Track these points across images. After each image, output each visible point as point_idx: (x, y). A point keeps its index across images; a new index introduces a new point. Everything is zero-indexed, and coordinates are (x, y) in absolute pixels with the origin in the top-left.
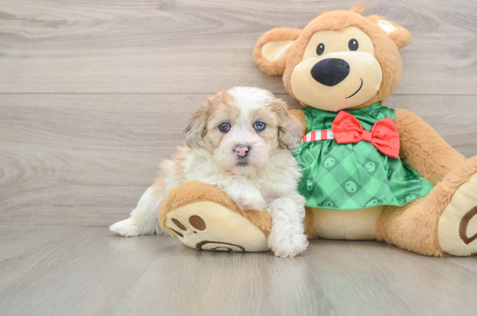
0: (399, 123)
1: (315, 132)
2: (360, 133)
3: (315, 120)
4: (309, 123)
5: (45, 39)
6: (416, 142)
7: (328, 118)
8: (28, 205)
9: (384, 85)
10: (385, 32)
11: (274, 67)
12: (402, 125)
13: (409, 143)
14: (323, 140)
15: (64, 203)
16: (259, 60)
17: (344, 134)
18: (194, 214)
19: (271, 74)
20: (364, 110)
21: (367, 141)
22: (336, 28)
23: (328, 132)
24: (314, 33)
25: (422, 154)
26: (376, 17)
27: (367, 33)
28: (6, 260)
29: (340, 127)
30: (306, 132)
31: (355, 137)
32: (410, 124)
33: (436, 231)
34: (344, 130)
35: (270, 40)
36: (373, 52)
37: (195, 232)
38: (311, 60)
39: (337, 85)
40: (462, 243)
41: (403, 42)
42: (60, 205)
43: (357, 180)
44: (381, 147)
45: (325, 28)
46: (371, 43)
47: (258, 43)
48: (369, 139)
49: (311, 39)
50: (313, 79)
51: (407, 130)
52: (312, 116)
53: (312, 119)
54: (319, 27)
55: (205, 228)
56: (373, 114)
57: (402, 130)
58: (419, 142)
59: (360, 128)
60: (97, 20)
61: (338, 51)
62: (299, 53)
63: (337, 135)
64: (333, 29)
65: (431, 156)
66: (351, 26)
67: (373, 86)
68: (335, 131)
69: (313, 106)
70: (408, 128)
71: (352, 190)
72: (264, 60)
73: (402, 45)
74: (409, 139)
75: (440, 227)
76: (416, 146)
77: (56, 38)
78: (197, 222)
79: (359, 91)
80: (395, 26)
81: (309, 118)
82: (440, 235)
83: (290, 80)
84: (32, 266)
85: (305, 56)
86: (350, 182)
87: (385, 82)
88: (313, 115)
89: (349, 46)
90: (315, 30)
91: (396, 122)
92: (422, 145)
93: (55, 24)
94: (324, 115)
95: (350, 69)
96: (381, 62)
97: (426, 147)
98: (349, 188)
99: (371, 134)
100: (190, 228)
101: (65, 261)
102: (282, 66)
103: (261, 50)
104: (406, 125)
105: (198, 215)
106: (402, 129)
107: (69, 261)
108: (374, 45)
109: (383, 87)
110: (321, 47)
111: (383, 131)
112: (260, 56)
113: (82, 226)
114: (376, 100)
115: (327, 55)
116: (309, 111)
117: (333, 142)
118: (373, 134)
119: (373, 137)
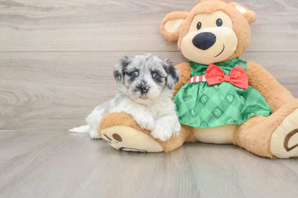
0: (249, 71)
1: (196, 77)
2: (223, 77)
3: (196, 70)
4: (192, 71)
5: (42, 19)
6: (260, 83)
7: (204, 68)
9: (239, 47)
10: (240, 13)
11: (173, 36)
12: (251, 73)
13: (256, 83)
14: (200, 82)
16: (164, 32)
18: (115, 133)
20: (226, 62)
21: (227, 82)
22: (208, 12)
23: (203, 77)
24: (195, 15)
25: (263, 90)
26: (235, 3)
27: (228, 14)
28: (16, 157)
29: (210, 74)
30: (191, 76)
31: (220, 80)
32: (256, 72)
33: (269, 142)
34: (213, 76)
35: (169, 19)
36: (232, 27)
38: (194, 33)
39: (208, 49)
40: (285, 150)
41: (252, 19)
42: (53, 118)
43: (221, 108)
44: (236, 84)
45: (202, 12)
46: (231, 21)
47: (162, 22)
48: (229, 80)
49: (194, 19)
50: (194, 46)
52: (194, 67)
53: (195, 69)
54: (198, 12)
55: (122, 141)
56: (232, 65)
57: (251, 76)
58: (262, 83)
59: (222, 74)
60: (72, 7)
62: (186, 28)
63: (208, 80)
64: (206, 13)
65: (269, 92)
66: (218, 10)
67: (231, 49)
70: (255, 74)
71: (218, 114)
72: (167, 32)
74: (255, 81)
75: (272, 140)
76: (260, 85)
77: (48, 18)
78: (117, 137)
79: (222, 52)
80: (246, 10)
81: (192, 68)
82: (272, 145)
83: (181, 45)
85: (190, 30)
86: (217, 110)
87: (239, 45)
88: (195, 66)
89: (217, 23)
90: (196, 13)
91: (247, 70)
92: (264, 85)
93: (48, 9)
94: (201, 67)
95: (216, 39)
96: (237, 33)
97: (266, 86)
98: (216, 114)
99: (229, 77)
101: (50, 158)
102: (177, 36)
103: (164, 26)
104: (253, 73)
106: (251, 74)
107: (52, 158)
108: (233, 22)
109: (238, 49)
110: (200, 24)
111: (237, 74)
112: (164, 29)
114: (235, 56)
115: (203, 30)
116: (192, 64)
117: (206, 84)
118: (231, 77)
119: (231, 79)
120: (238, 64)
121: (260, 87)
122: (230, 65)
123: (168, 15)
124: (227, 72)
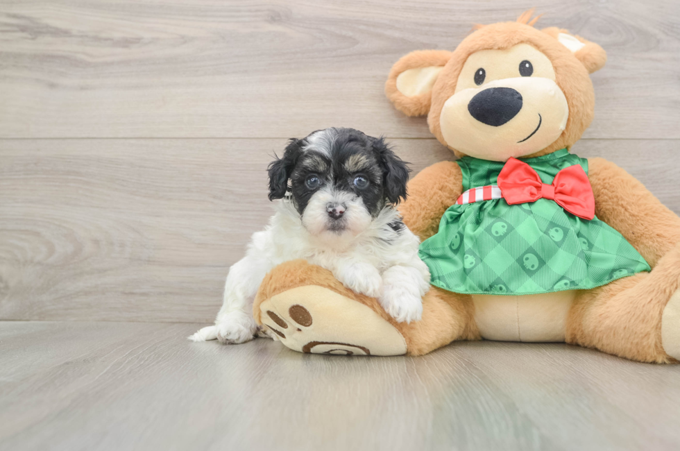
0: (595, 176)
1: (475, 190)
2: (538, 188)
3: (475, 174)
4: (466, 179)
6: (620, 203)
7: (493, 171)
8: (87, 293)
9: (571, 124)
10: (568, 51)
11: (416, 104)
12: (599, 180)
13: (611, 203)
14: (486, 200)
15: (137, 291)
16: (394, 96)
17: (515, 190)
18: (295, 304)
19: (410, 115)
20: (543, 158)
21: (549, 199)
22: (500, 45)
23: (492, 189)
24: (469, 54)
25: (628, 219)
26: (555, 29)
27: (544, 52)
28: (67, 363)
29: (509, 180)
30: (463, 190)
31: (532, 194)
32: (610, 178)
33: (658, 327)
34: (516, 185)
35: (408, 67)
36: (555, 78)
37: (299, 330)
38: (468, 91)
39: (505, 124)
41: (595, 64)
42: (132, 293)
43: (539, 253)
44: (568, 206)
45: (486, 47)
46: (551, 65)
47: (391, 73)
48: (552, 195)
49: (466, 63)
50: (472, 117)
51: (607, 185)
52: (470, 169)
53: (471, 174)
54: (477, 46)
55: (311, 324)
56: (556, 163)
57: (599, 187)
58: (624, 203)
59: (537, 180)
61: (505, 78)
62: (450, 83)
63: (506, 193)
64: (496, 48)
65: (642, 222)
66: (522, 42)
67: (556, 123)
68: (502, 187)
69: (471, 156)
70: (609, 184)
72: (401, 95)
73: (593, 68)
74: (610, 198)
75: (665, 323)
76: (620, 208)
78: (300, 315)
79: (537, 132)
80: (582, 42)
81: (466, 173)
82: (666, 335)
83: (438, 120)
84: (105, 371)
85: (458, 87)
87: (571, 119)
88: (472, 167)
89: (520, 70)
90: (472, 50)
91: (591, 176)
92: (629, 207)
94: (487, 167)
95: (523, 102)
96: (566, 91)
97: (634, 210)
98: (528, 264)
99: (553, 188)
100: (291, 324)
102: (425, 103)
103: (395, 81)
104: (604, 180)
105: (301, 305)
106: (599, 184)
108: (556, 68)
109: (570, 127)
110: (481, 73)
111: (569, 183)
112: (395, 90)
113: (162, 322)
114: (562, 144)
115: (490, 84)
116: (465, 162)
117: (501, 202)
118: (556, 188)
119: (556, 193)
120: (569, 162)
121: (621, 213)
122: (552, 163)
123: (404, 58)
124: (548, 179)
